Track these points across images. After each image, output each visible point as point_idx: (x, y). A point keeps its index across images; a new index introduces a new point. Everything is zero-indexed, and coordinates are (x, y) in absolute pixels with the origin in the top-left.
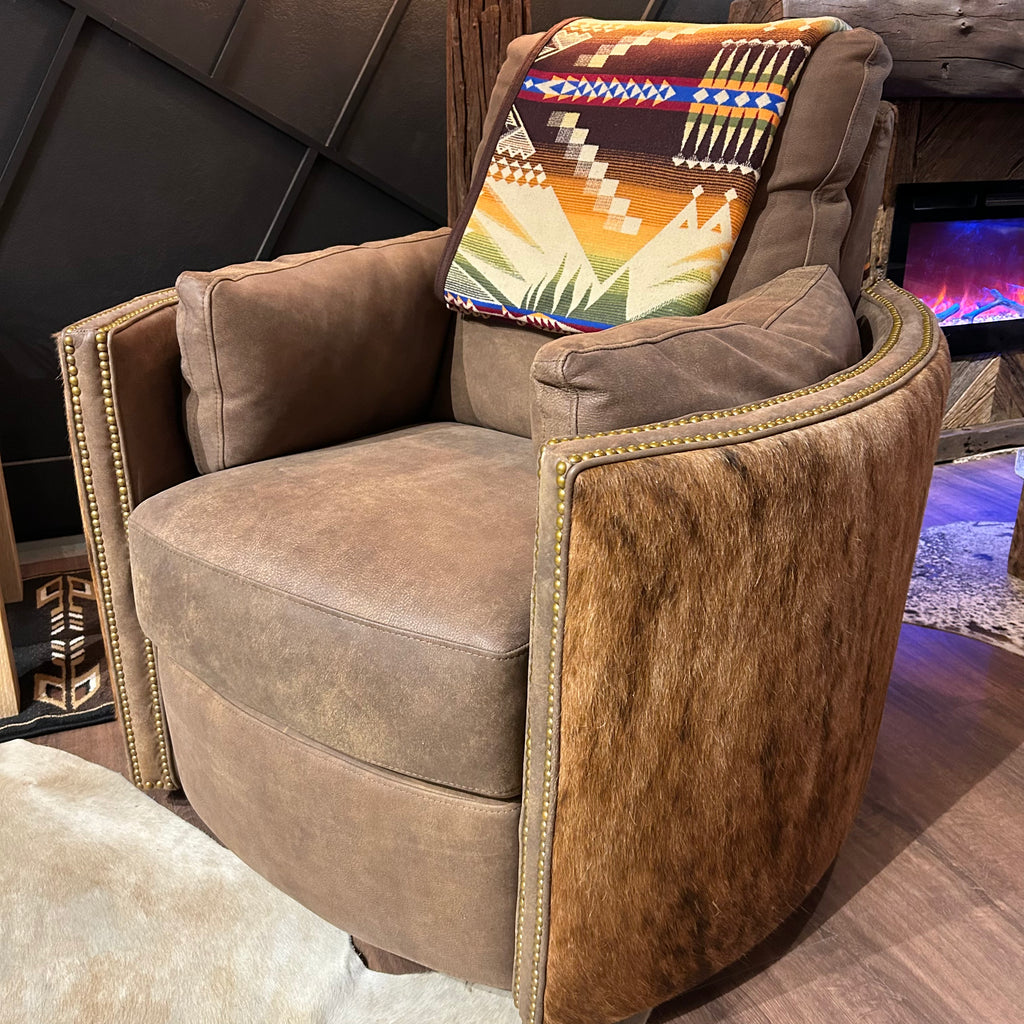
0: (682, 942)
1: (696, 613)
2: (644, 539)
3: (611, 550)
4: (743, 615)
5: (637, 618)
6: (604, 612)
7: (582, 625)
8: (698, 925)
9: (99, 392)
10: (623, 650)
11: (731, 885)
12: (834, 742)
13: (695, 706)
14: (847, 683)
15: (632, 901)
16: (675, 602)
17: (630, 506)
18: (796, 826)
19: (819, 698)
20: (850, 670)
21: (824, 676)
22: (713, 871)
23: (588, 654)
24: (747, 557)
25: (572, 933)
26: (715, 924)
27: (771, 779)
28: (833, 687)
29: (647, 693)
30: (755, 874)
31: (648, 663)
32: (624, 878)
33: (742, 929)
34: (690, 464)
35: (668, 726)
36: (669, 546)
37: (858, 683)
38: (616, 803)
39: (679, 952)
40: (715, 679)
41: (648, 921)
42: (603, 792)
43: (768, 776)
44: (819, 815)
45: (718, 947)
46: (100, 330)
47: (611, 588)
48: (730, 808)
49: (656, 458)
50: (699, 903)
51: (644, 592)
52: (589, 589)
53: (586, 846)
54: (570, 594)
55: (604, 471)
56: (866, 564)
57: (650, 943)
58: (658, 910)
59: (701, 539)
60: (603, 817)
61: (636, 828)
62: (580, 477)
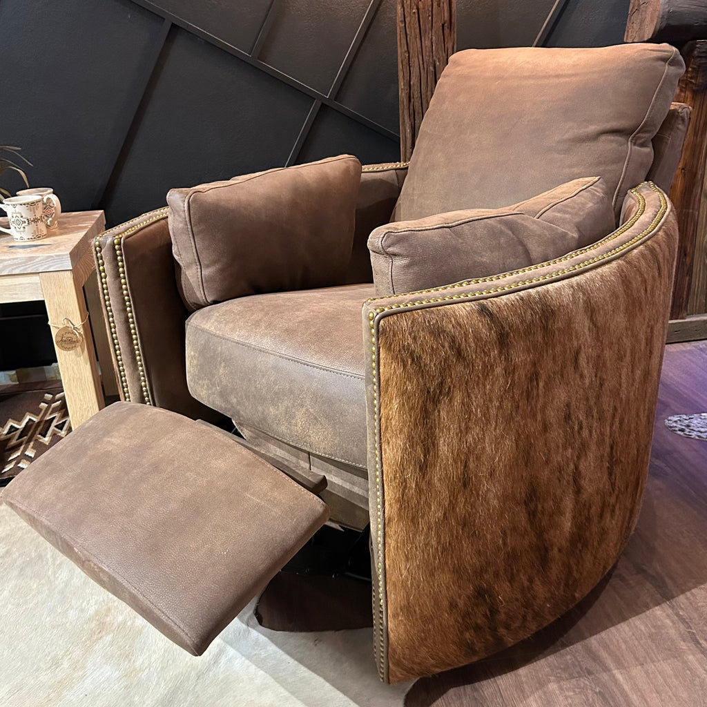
0: (479, 622)
1: (466, 406)
2: (426, 359)
3: (405, 366)
4: (501, 407)
5: (426, 408)
6: (403, 405)
7: (390, 413)
8: (490, 611)
9: (117, 276)
10: (418, 428)
11: (512, 585)
12: (585, 496)
13: (472, 465)
14: (591, 456)
15: (440, 592)
16: (451, 399)
17: (415, 339)
18: (560, 551)
19: (568, 465)
20: (593, 447)
21: (570, 450)
22: (496, 575)
23: (396, 431)
24: (499, 370)
25: (401, 610)
26: (502, 611)
27: (534, 516)
28: (579, 458)
29: (436, 456)
30: (531, 580)
31: (436, 436)
32: (433, 575)
33: (524, 617)
34: (454, 312)
35: (453, 478)
36: (443, 363)
37: (602, 456)
38: (422, 525)
39: (478, 628)
40: (484, 448)
41: (453, 605)
42: (413, 518)
43: (532, 514)
44: (579, 545)
45: (507, 627)
46: (117, 237)
47: (407, 389)
48: (504, 533)
49: (432, 309)
50: (490, 596)
51: (428, 392)
52: (393, 390)
53: (405, 553)
54: (382, 394)
55: (398, 317)
56: (596, 376)
57: (456, 621)
58: (460, 598)
59: (464, 359)
60: (414, 535)
61: (439, 542)
62: (382, 322)
